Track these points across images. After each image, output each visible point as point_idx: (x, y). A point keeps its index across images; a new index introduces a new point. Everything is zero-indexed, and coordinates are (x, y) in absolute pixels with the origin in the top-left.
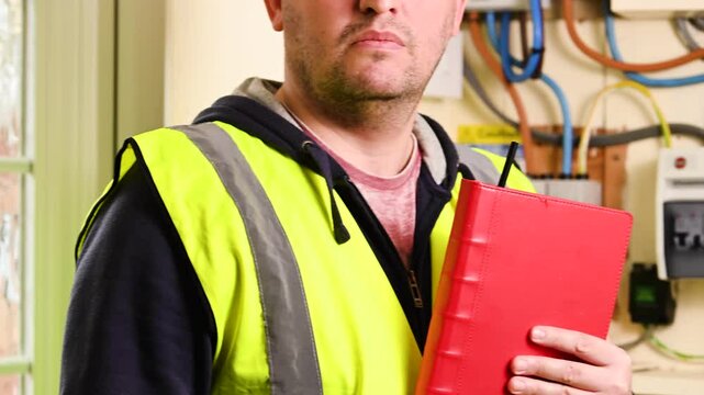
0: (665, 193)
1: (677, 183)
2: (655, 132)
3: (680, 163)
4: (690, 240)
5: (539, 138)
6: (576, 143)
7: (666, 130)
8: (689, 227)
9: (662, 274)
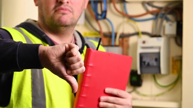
0: (140, 51)
1: (143, 48)
2: (137, 34)
3: (144, 42)
4: (146, 63)
5: (105, 35)
6: (116, 37)
7: (140, 33)
8: (146, 60)
9: (139, 72)
